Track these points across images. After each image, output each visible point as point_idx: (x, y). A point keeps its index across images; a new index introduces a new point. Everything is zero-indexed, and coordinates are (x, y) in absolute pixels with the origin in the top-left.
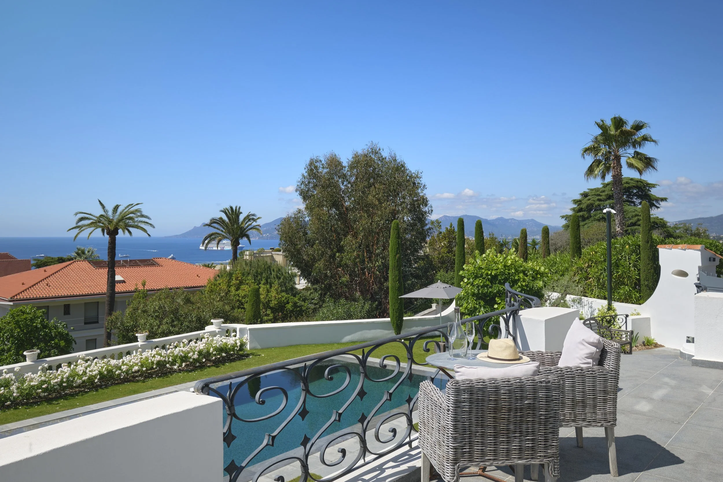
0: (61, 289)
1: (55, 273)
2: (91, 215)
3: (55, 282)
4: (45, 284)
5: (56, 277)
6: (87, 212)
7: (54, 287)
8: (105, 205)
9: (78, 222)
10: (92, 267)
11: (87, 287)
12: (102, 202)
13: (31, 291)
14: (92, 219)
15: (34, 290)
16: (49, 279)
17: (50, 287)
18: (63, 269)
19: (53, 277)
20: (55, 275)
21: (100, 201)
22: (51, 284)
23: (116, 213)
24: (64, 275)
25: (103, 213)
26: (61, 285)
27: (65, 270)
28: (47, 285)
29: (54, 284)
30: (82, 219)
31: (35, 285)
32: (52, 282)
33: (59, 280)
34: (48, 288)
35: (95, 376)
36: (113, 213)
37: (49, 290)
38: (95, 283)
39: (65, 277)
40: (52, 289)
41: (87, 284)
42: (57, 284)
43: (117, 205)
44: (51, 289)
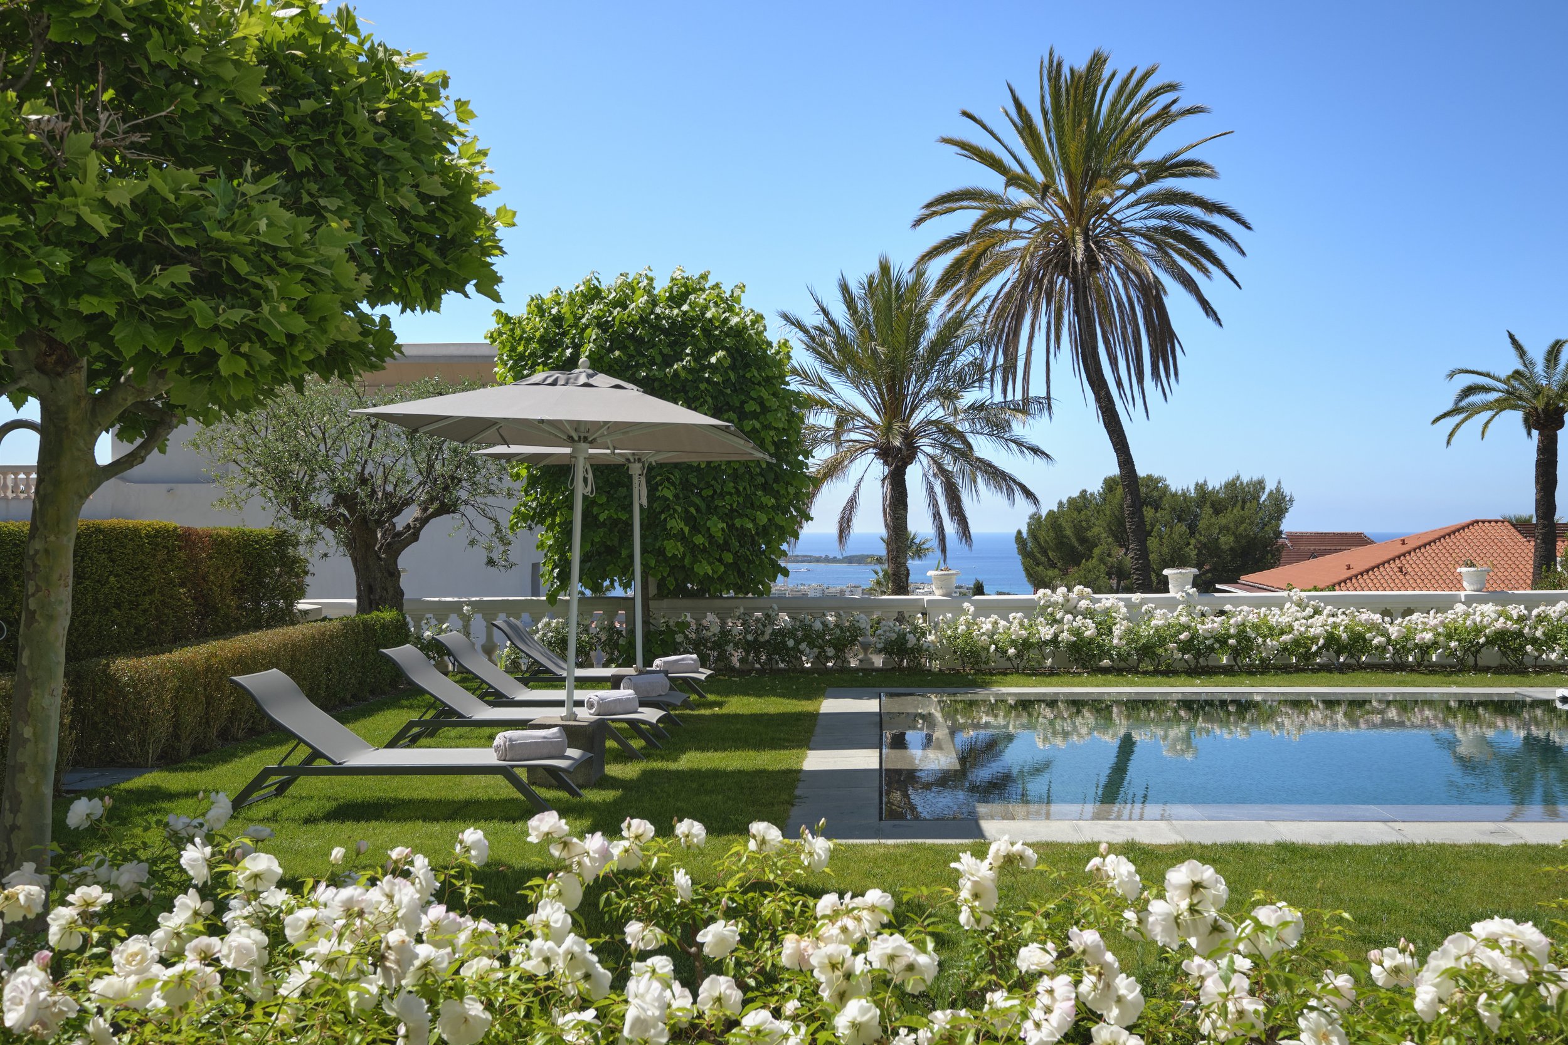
0: (1433, 581)
1: (1425, 546)
2: (1488, 375)
3: (1421, 566)
4: (1396, 569)
5: (1426, 554)
6: (1479, 370)
7: (1416, 577)
8: (1526, 347)
9: (1460, 401)
10: (1520, 537)
11: (1499, 582)
12: (1517, 337)
13: (1361, 581)
14: (1494, 390)
15: (1368, 581)
16: (1408, 558)
17: (1408, 577)
18: (1444, 537)
19: (1419, 554)
20: (1423, 550)
21: (1511, 336)
22: (1410, 570)
23: (1556, 365)
24: (1444, 551)
25: (1521, 368)
26: (1434, 573)
27: (1448, 540)
28: (1401, 571)
29: (1417, 569)
30: (1470, 391)
31: (1372, 569)
32: (1414, 566)
33: (1432, 562)
34: (1401, 577)
35: (1314, 639)
36: (1548, 367)
37: (1404, 581)
38: (1521, 574)
39: (1447, 555)
40: (1411, 581)
41: (1499, 574)
42: (1424, 570)
43: (1557, 342)
44: (1408, 581)
